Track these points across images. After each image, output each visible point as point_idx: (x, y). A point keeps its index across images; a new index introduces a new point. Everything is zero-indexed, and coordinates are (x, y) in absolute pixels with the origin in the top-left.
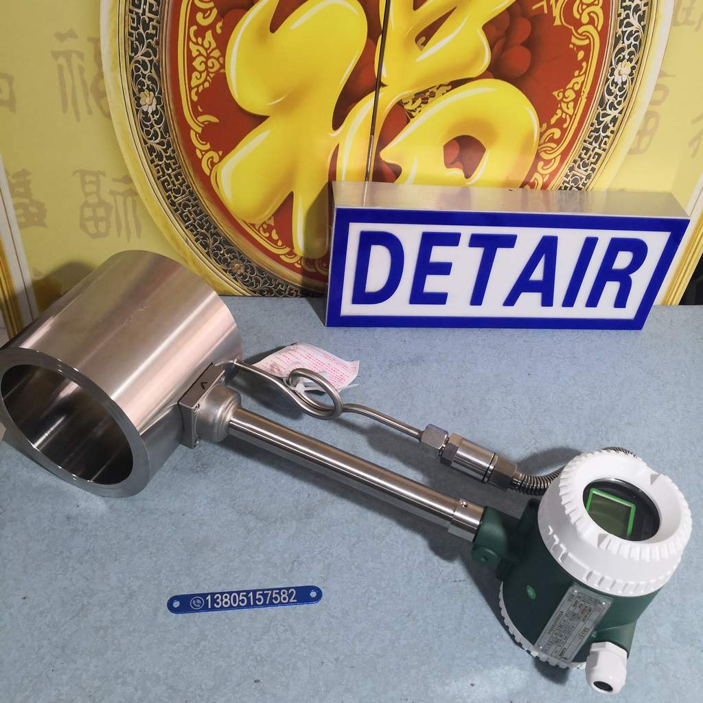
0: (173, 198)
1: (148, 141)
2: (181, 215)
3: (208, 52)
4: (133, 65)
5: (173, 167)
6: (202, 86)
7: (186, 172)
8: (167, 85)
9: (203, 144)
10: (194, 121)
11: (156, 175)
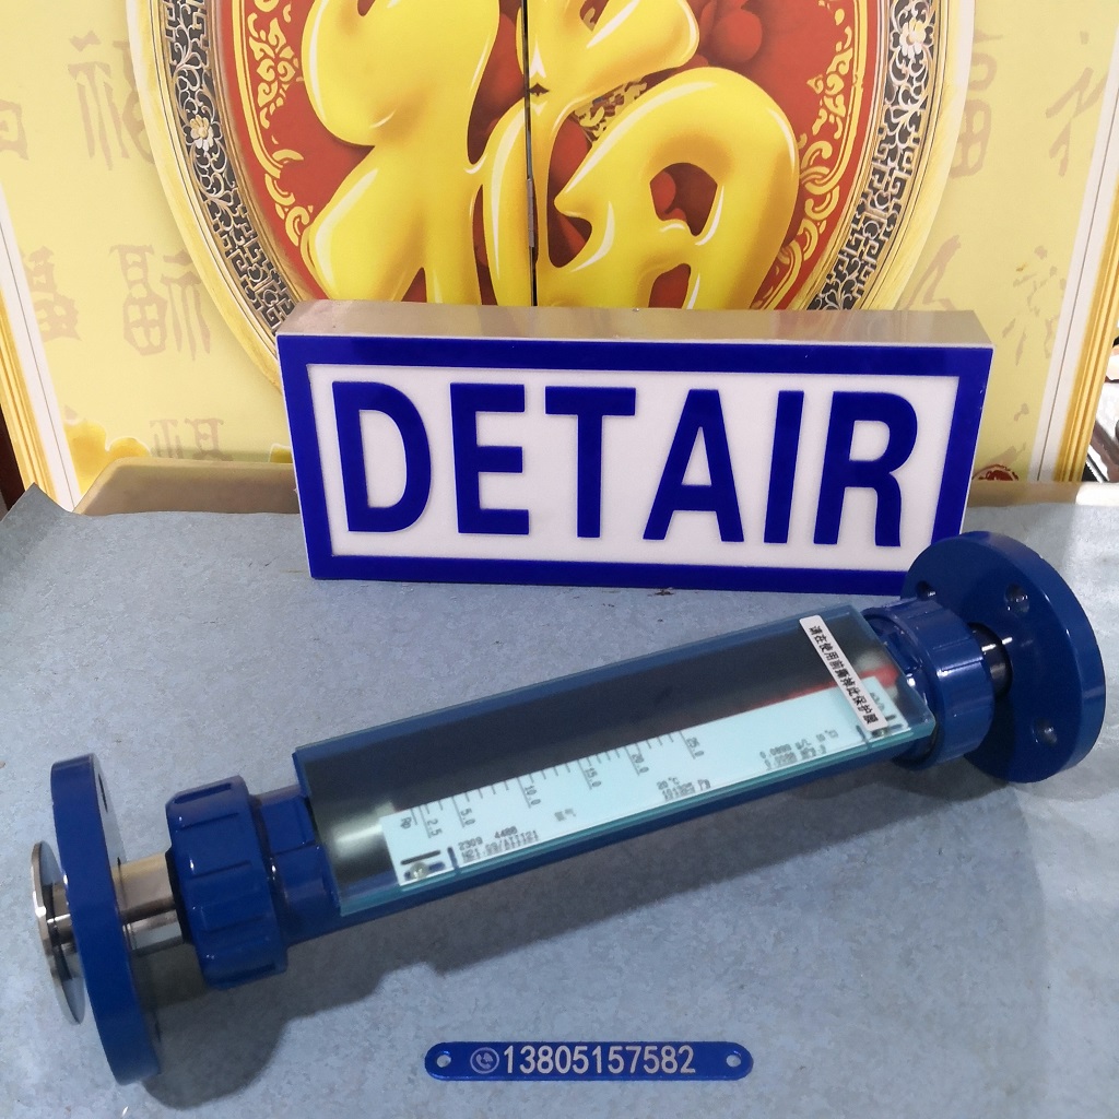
0: (250, 285)
1: (207, 194)
2: (264, 312)
3: (277, 50)
4: (176, 80)
5: (246, 234)
6: (273, 105)
7: (265, 243)
8: (223, 104)
9: (284, 196)
10: (267, 158)
11: (224, 249)
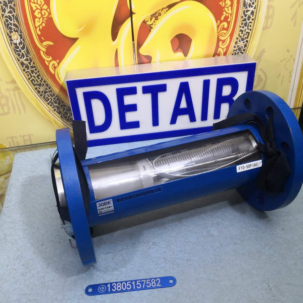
0: (38, 89)
1: (20, 59)
2: (44, 97)
3: (41, 6)
4: (4, 19)
5: (35, 72)
6: (41, 26)
7: (42, 74)
8: (23, 28)
9: (47, 57)
10: (41, 45)
11: (28, 77)
